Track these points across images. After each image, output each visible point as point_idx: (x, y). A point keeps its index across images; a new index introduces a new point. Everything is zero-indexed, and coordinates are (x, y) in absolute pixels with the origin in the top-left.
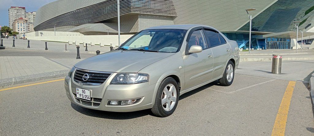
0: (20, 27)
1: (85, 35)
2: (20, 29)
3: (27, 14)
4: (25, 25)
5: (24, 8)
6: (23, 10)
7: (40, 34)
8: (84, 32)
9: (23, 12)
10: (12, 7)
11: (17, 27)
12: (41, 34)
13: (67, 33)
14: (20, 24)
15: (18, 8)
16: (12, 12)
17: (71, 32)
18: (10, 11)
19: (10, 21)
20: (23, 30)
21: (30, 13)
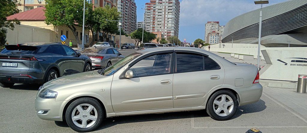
0: (212, 40)
1: (266, 47)
2: (212, 41)
3: (220, 28)
4: (217, 37)
5: (218, 23)
6: (217, 24)
7: (222, 46)
8: (265, 44)
9: (217, 26)
10: (208, 22)
11: (210, 39)
12: (224, 45)
13: (248, 45)
14: (212, 37)
15: (213, 23)
16: (207, 27)
17: (253, 43)
18: (207, 25)
19: (206, 34)
20: (214, 41)
21: (223, 27)
